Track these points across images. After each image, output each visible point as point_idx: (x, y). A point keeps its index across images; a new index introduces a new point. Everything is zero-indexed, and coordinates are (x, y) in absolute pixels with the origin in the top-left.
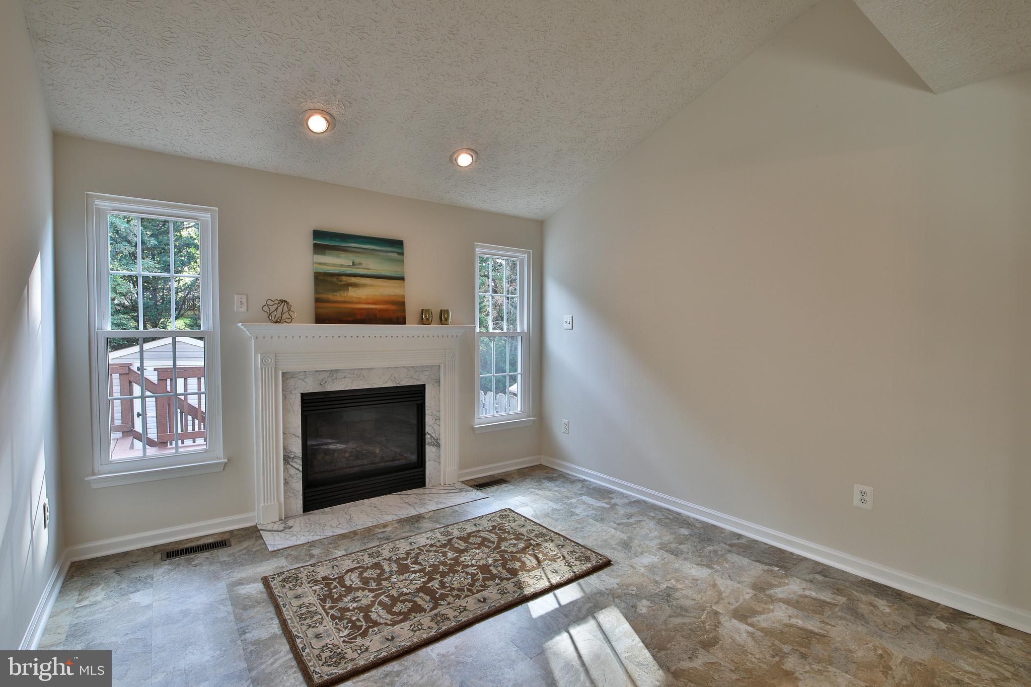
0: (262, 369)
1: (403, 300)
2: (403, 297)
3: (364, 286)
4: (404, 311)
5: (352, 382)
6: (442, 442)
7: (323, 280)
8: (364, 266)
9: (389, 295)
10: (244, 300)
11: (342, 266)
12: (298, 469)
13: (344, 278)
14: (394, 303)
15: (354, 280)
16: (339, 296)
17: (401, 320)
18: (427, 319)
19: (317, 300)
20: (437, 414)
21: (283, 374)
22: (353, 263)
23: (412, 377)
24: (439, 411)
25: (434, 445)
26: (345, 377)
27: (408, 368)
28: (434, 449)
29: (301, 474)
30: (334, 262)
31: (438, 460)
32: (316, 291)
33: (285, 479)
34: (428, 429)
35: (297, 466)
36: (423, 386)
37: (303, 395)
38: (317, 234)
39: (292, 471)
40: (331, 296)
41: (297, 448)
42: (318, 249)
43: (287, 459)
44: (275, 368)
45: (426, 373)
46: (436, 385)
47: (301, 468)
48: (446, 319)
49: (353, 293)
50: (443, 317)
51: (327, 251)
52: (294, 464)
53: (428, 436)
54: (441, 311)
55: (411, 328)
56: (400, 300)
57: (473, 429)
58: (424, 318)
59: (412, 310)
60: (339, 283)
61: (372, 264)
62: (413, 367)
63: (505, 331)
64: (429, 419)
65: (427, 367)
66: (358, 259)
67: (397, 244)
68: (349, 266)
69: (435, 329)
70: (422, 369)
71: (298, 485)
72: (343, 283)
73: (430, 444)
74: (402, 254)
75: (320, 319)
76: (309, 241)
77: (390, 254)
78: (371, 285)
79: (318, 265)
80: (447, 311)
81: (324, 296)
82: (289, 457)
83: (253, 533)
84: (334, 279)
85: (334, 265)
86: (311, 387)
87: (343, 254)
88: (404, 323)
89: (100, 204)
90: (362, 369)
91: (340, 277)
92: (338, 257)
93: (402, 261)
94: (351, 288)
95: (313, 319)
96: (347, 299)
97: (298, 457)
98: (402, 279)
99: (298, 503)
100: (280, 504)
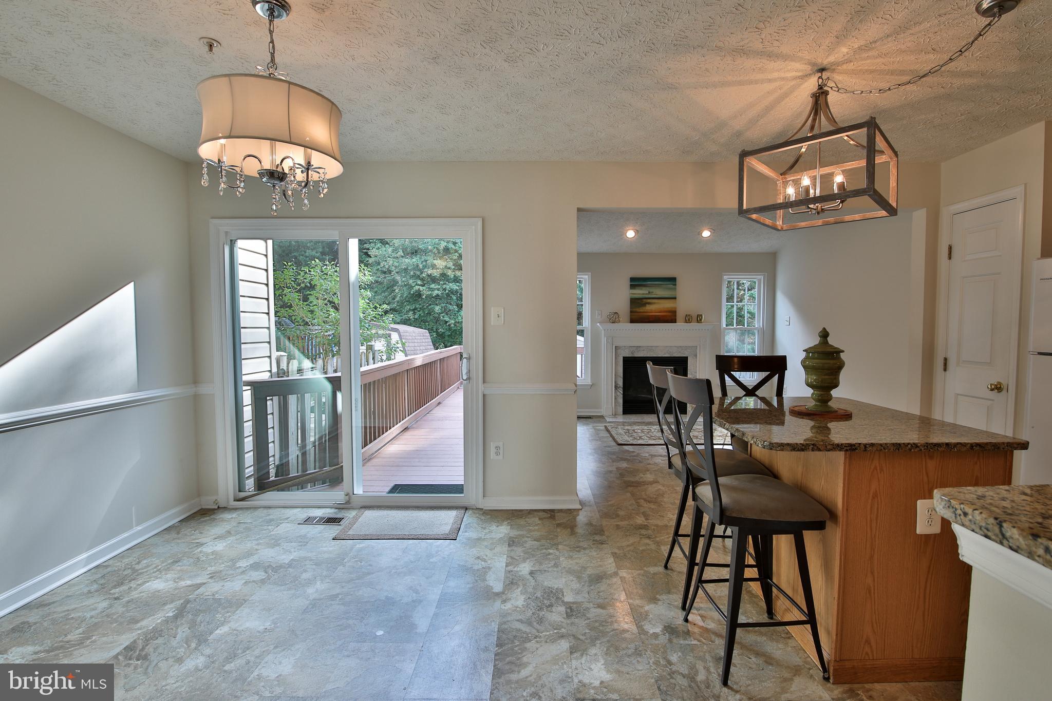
0: (606, 344)
1: (675, 310)
2: (676, 308)
3: (654, 303)
4: (676, 316)
5: (647, 353)
7: (635, 302)
8: (654, 293)
9: (667, 308)
10: (600, 313)
11: (643, 294)
13: (644, 300)
14: (670, 312)
15: (649, 301)
16: (642, 309)
17: (674, 321)
18: (689, 320)
19: (631, 312)
20: (695, 374)
21: (615, 347)
22: (649, 292)
23: (680, 352)
24: (696, 373)
26: (644, 350)
27: (678, 347)
29: (622, 396)
30: (640, 292)
32: (631, 308)
33: (615, 397)
35: (620, 392)
36: (687, 357)
37: (623, 357)
38: (632, 279)
39: (618, 394)
40: (638, 310)
41: (621, 383)
42: (632, 287)
43: (616, 387)
44: (612, 344)
45: (689, 350)
46: (695, 357)
47: (622, 393)
48: (701, 320)
49: (648, 308)
50: (699, 319)
51: (637, 288)
52: (619, 390)
54: (698, 315)
55: (680, 325)
56: (673, 309)
58: (688, 319)
59: (680, 315)
60: (642, 303)
61: (659, 292)
62: (681, 347)
63: (746, 326)
65: (689, 347)
66: (651, 290)
67: (673, 280)
68: (646, 294)
69: (694, 325)
70: (687, 348)
71: (621, 401)
74: (675, 285)
75: (632, 321)
76: (628, 283)
77: (668, 285)
78: (658, 303)
79: (632, 295)
80: (701, 315)
81: (634, 310)
83: (602, 417)
84: (639, 301)
85: (639, 294)
86: (628, 354)
87: (644, 288)
88: (676, 322)
90: (652, 346)
91: (642, 300)
92: (641, 289)
93: (675, 289)
94: (647, 305)
95: (629, 321)
96: (645, 311)
97: (621, 387)
98: (675, 298)
99: (621, 409)
100: (613, 408)
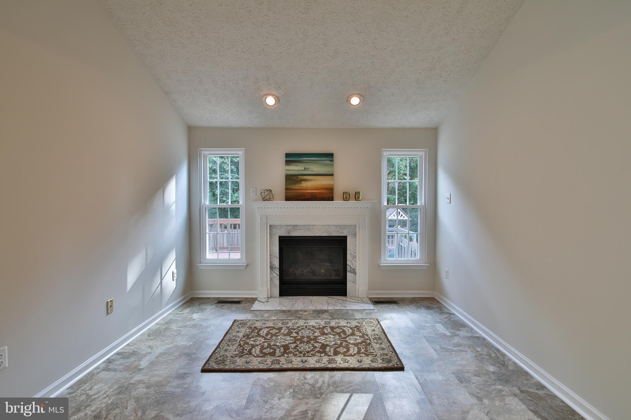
0: (260, 223)
1: (332, 187)
2: (333, 185)
3: (310, 180)
4: (333, 193)
5: (304, 232)
6: (357, 271)
7: (290, 179)
8: (310, 169)
9: (324, 185)
10: (255, 190)
11: (299, 170)
12: (277, 274)
13: (300, 177)
14: (326, 189)
15: (305, 177)
16: (297, 186)
17: (331, 199)
19: (287, 189)
20: (354, 254)
21: (270, 226)
22: (305, 168)
23: (338, 231)
24: (356, 253)
25: (352, 272)
26: (300, 229)
27: (336, 226)
28: (352, 275)
29: (279, 276)
30: (295, 169)
31: (354, 282)
32: (286, 185)
33: (270, 278)
34: (348, 262)
35: (277, 272)
36: (346, 237)
37: (280, 237)
38: (287, 155)
39: (275, 275)
40: (293, 187)
41: (277, 263)
42: (288, 163)
44: (266, 223)
45: (348, 229)
46: (354, 237)
48: (358, 198)
49: (304, 185)
50: (357, 196)
51: (292, 163)
52: (275, 271)
53: (348, 267)
54: (356, 193)
55: (337, 204)
56: (331, 187)
57: (379, 266)
58: (346, 197)
59: (338, 192)
60: (297, 180)
61: (315, 168)
62: (339, 225)
63: (408, 204)
64: (349, 257)
65: (348, 225)
66: (307, 166)
67: (330, 156)
68: (302, 170)
69: (352, 203)
70: (345, 227)
71: (277, 282)
72: (299, 179)
73: (350, 272)
74: (333, 161)
75: (288, 199)
76: (284, 159)
77: (325, 162)
78: (314, 180)
79: (287, 171)
80: (359, 193)
81: (289, 187)
82: (273, 267)
83: (253, 300)
84: (295, 178)
85: (294, 170)
86: (284, 233)
87: (300, 164)
88: (333, 200)
89: (206, 153)
90: (309, 225)
91: (298, 176)
92: (297, 166)
93: (333, 165)
94: (302, 182)
95: (284, 198)
96: (301, 188)
97: (277, 268)
98: (332, 175)
99: (277, 291)
100: (268, 289)
